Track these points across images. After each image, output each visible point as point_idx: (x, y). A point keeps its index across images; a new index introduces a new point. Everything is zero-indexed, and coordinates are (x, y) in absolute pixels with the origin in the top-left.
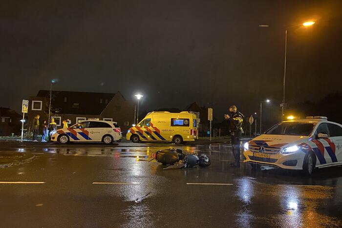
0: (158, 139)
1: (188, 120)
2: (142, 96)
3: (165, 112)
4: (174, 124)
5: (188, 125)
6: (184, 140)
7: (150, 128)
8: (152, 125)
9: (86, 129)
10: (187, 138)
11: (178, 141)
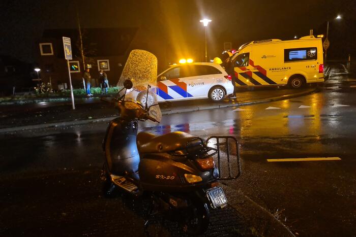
0: (263, 82)
1: (315, 49)
2: (211, 21)
3: (274, 40)
4: (290, 58)
5: (315, 57)
6: (308, 81)
7: (250, 67)
8: (252, 63)
9: (181, 80)
10: (315, 79)
11: (297, 83)
